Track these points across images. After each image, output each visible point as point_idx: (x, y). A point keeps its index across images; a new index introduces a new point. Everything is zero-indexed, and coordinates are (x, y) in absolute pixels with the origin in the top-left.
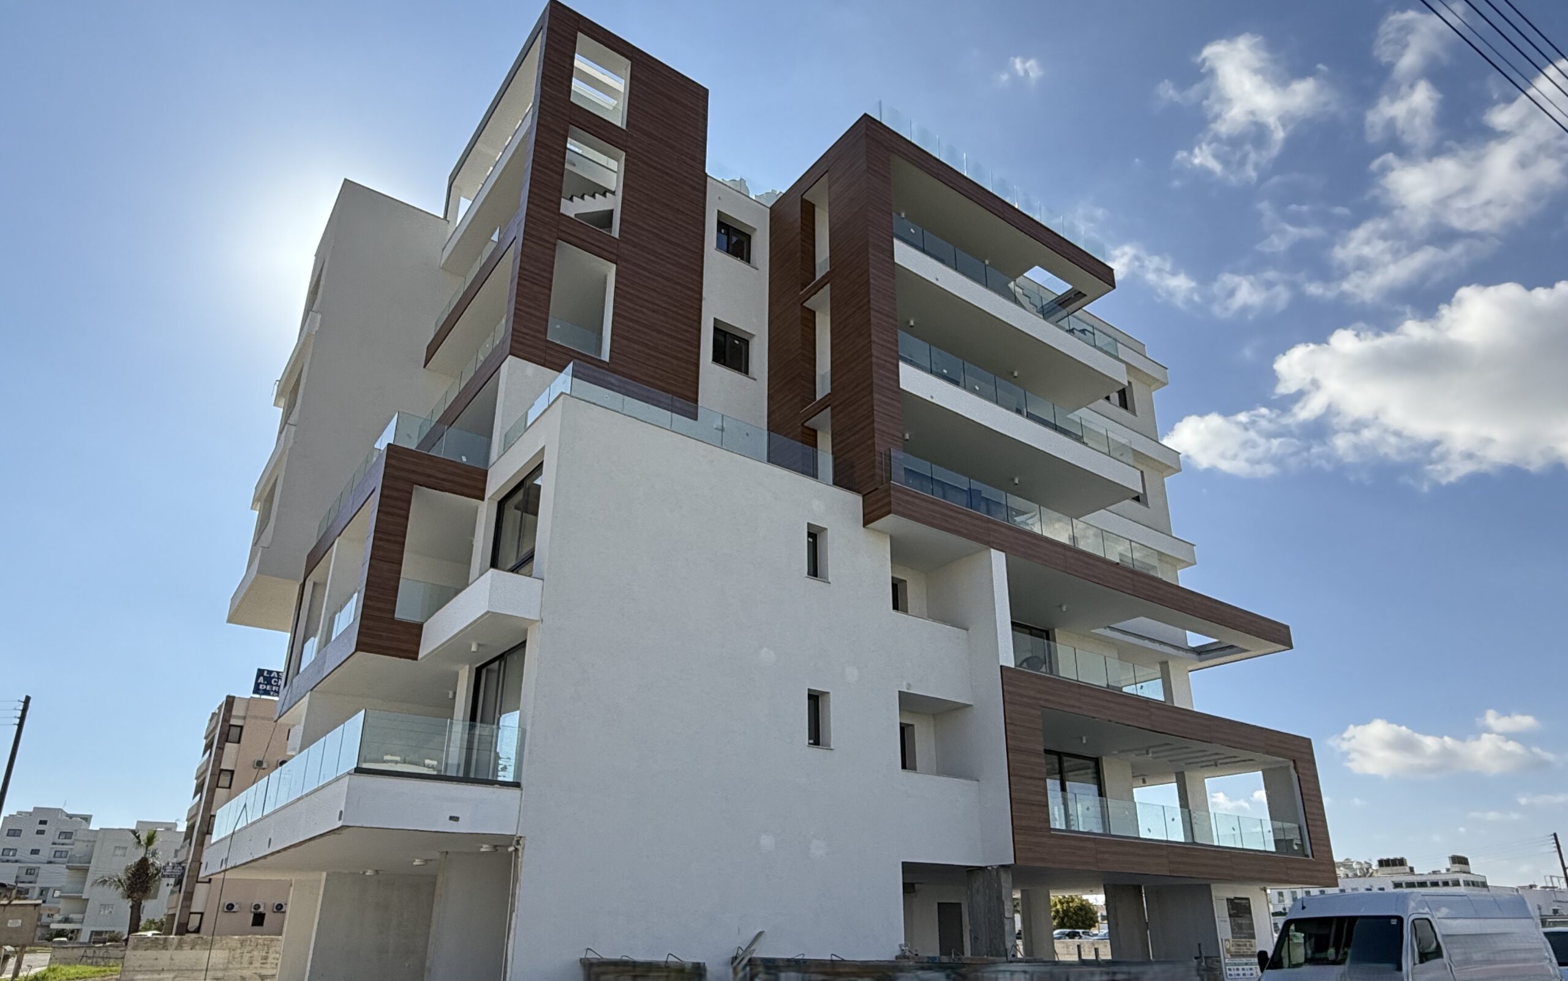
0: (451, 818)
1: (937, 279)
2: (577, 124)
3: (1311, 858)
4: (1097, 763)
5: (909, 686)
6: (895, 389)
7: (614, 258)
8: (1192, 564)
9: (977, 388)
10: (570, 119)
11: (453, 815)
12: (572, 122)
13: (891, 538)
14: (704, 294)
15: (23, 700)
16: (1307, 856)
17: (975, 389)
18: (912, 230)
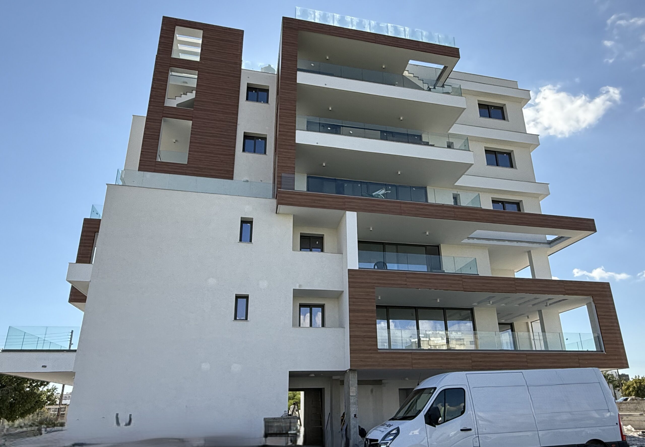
0: (43, 366)
1: (326, 85)
2: (174, 66)
3: (604, 352)
4: (472, 310)
5: (300, 286)
6: (293, 144)
7: (191, 118)
8: (547, 195)
9: (351, 132)
10: (170, 64)
11: (43, 365)
12: (171, 66)
13: (294, 216)
14: (238, 123)
15: (71, 331)
16: (602, 351)
17: (350, 133)
18: (312, 65)
